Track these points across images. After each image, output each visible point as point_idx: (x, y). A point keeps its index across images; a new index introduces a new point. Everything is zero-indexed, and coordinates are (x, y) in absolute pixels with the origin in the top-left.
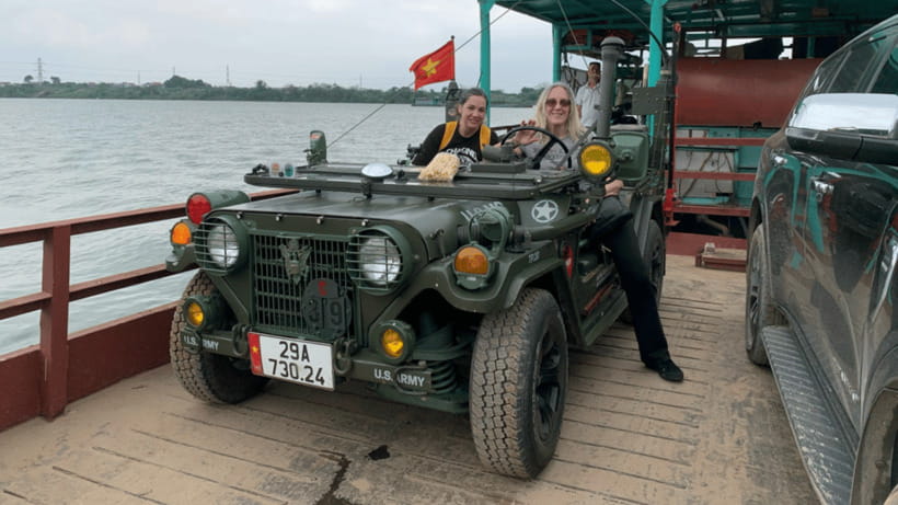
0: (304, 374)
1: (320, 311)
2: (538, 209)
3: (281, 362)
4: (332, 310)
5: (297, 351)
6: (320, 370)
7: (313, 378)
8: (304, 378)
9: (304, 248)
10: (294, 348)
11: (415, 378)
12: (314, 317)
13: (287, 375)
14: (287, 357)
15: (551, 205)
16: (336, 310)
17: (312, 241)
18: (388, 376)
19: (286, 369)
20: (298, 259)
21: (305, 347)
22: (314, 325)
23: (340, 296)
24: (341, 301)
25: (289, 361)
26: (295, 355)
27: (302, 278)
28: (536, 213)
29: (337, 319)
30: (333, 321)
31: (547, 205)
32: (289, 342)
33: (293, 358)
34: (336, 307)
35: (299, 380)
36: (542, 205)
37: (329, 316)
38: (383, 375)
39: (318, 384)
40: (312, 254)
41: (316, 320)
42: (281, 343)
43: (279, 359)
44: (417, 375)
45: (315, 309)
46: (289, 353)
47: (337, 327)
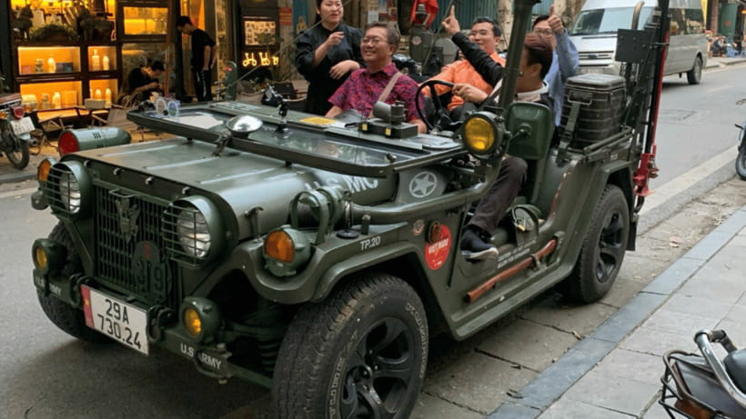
0: (125, 335)
1: (145, 273)
2: (418, 181)
3: (108, 320)
4: (155, 276)
5: (119, 312)
6: (137, 334)
7: (132, 340)
8: (126, 339)
9: (135, 206)
10: (117, 308)
11: (214, 360)
12: (141, 279)
13: (112, 333)
14: (111, 315)
15: (431, 179)
16: (159, 276)
17: (142, 201)
18: (191, 352)
19: (111, 327)
20: (129, 217)
21: (125, 308)
22: (141, 286)
23: (161, 261)
24: (163, 267)
25: (113, 320)
26: (117, 315)
27: (133, 237)
28: (415, 185)
29: (159, 285)
30: (156, 285)
31: (427, 177)
32: (113, 301)
33: (116, 317)
34: (158, 272)
35: (121, 340)
36: (422, 177)
37: (153, 281)
38: (188, 351)
39: (135, 347)
40: (141, 214)
41: (143, 282)
42: (107, 300)
43: (106, 316)
44: (216, 358)
45: (142, 271)
46: (112, 312)
47: (159, 293)
